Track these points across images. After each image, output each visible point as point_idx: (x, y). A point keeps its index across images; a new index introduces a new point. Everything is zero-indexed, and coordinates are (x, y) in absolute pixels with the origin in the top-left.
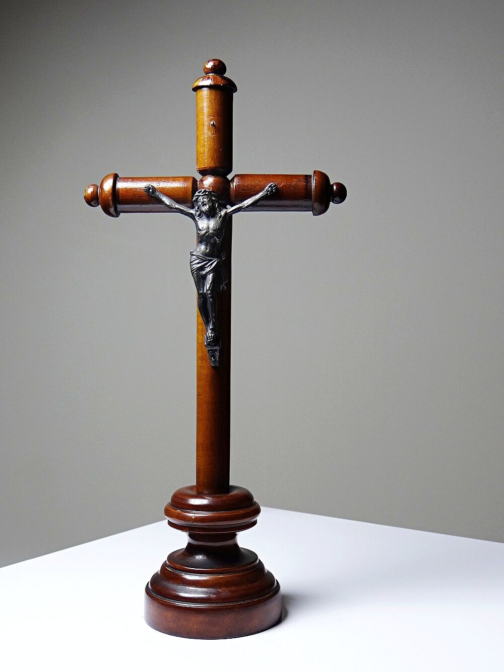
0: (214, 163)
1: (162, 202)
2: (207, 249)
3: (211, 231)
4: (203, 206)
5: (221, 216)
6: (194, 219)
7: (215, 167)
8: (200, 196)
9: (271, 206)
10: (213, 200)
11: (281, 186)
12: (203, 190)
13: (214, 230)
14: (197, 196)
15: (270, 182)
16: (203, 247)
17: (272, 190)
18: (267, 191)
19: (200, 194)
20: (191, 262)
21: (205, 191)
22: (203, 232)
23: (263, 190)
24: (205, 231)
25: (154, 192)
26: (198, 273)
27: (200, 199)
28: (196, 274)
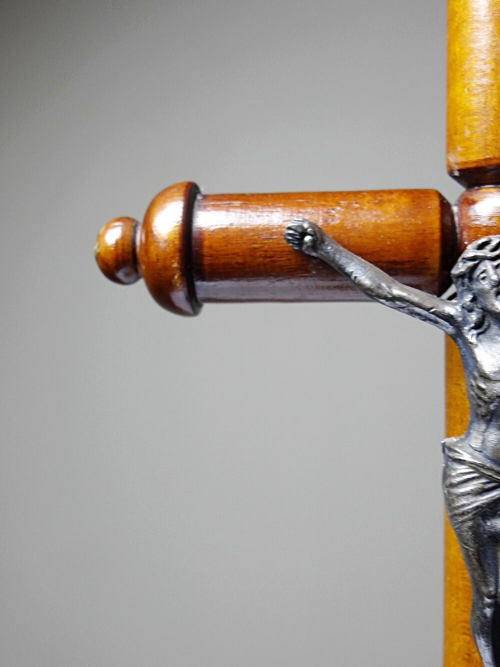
1: (343, 275)
4: (498, 294)
8: (482, 258)
14: (472, 259)
25: (317, 244)
26: (479, 525)
27: (484, 268)
28: (470, 528)
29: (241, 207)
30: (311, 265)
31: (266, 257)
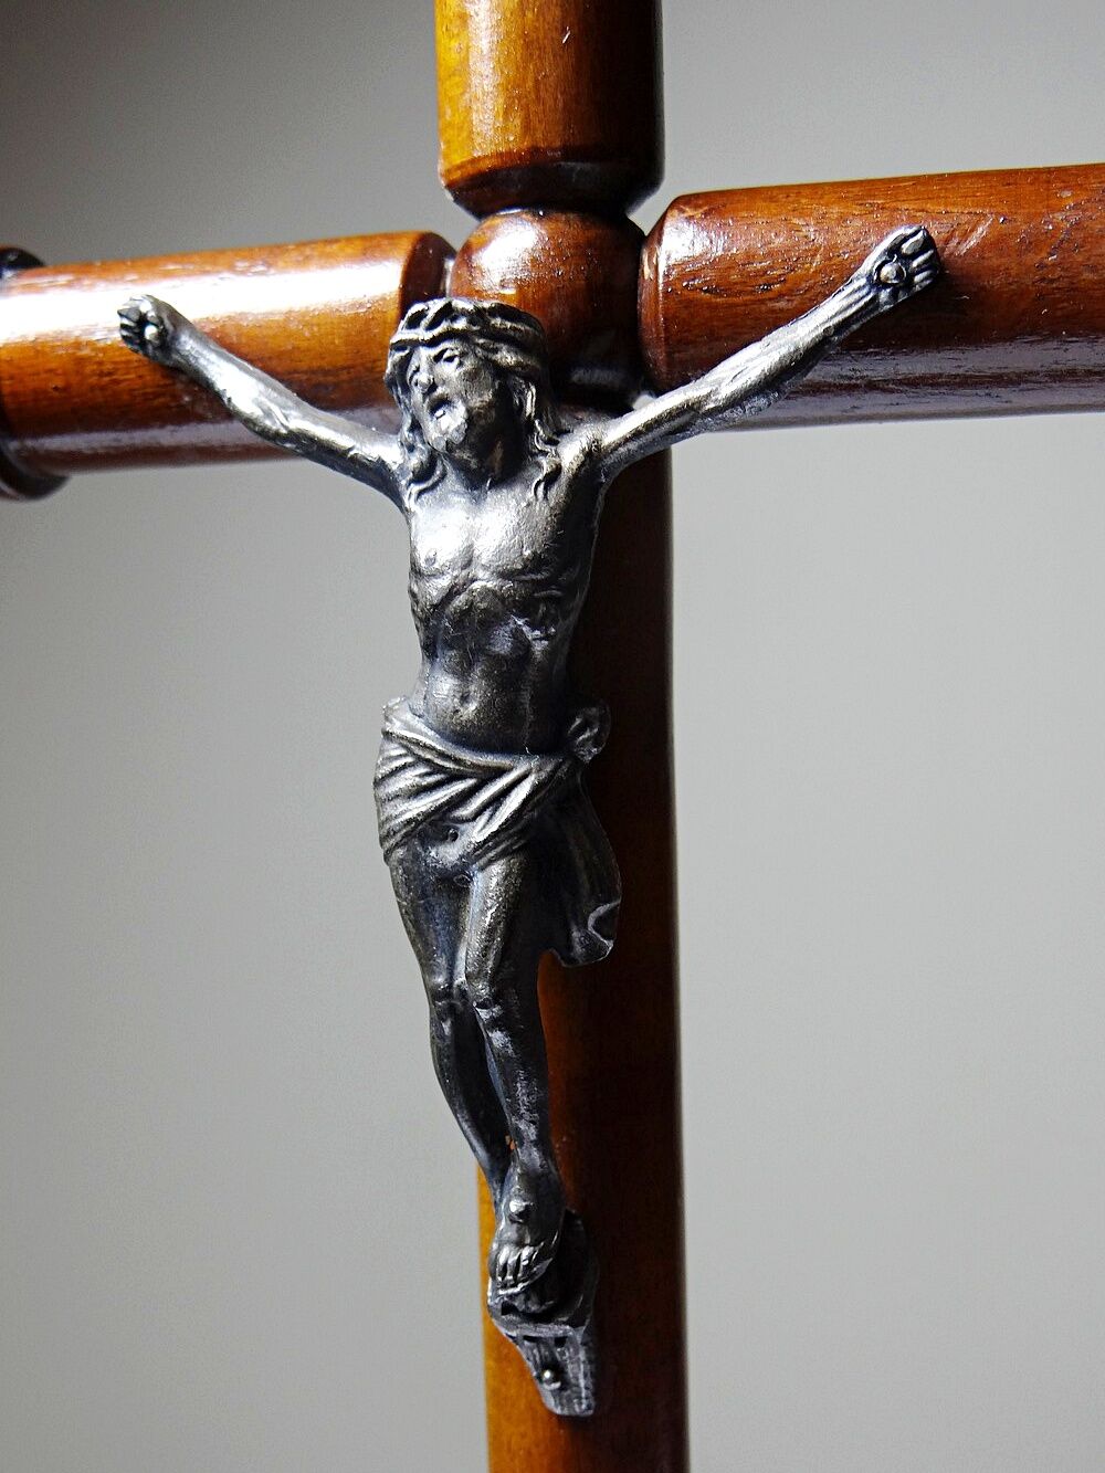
0: (527, 127)
1: (213, 404)
2: (465, 699)
3: (485, 581)
4: (433, 410)
5: (558, 470)
6: (396, 497)
7: (534, 150)
8: (415, 344)
9: (914, 383)
10: (501, 372)
11: (964, 249)
12: (435, 306)
13: (505, 575)
14: (400, 346)
15: (892, 225)
16: (445, 686)
17: (905, 280)
18: (876, 283)
19: (421, 333)
20: (378, 783)
21: (448, 313)
22: (436, 588)
23: (845, 276)
24: (444, 582)
25: (166, 342)
26: (416, 856)
27: (417, 364)
28: (401, 861)
29: (69, 285)
30: (179, 386)
31: (102, 374)
